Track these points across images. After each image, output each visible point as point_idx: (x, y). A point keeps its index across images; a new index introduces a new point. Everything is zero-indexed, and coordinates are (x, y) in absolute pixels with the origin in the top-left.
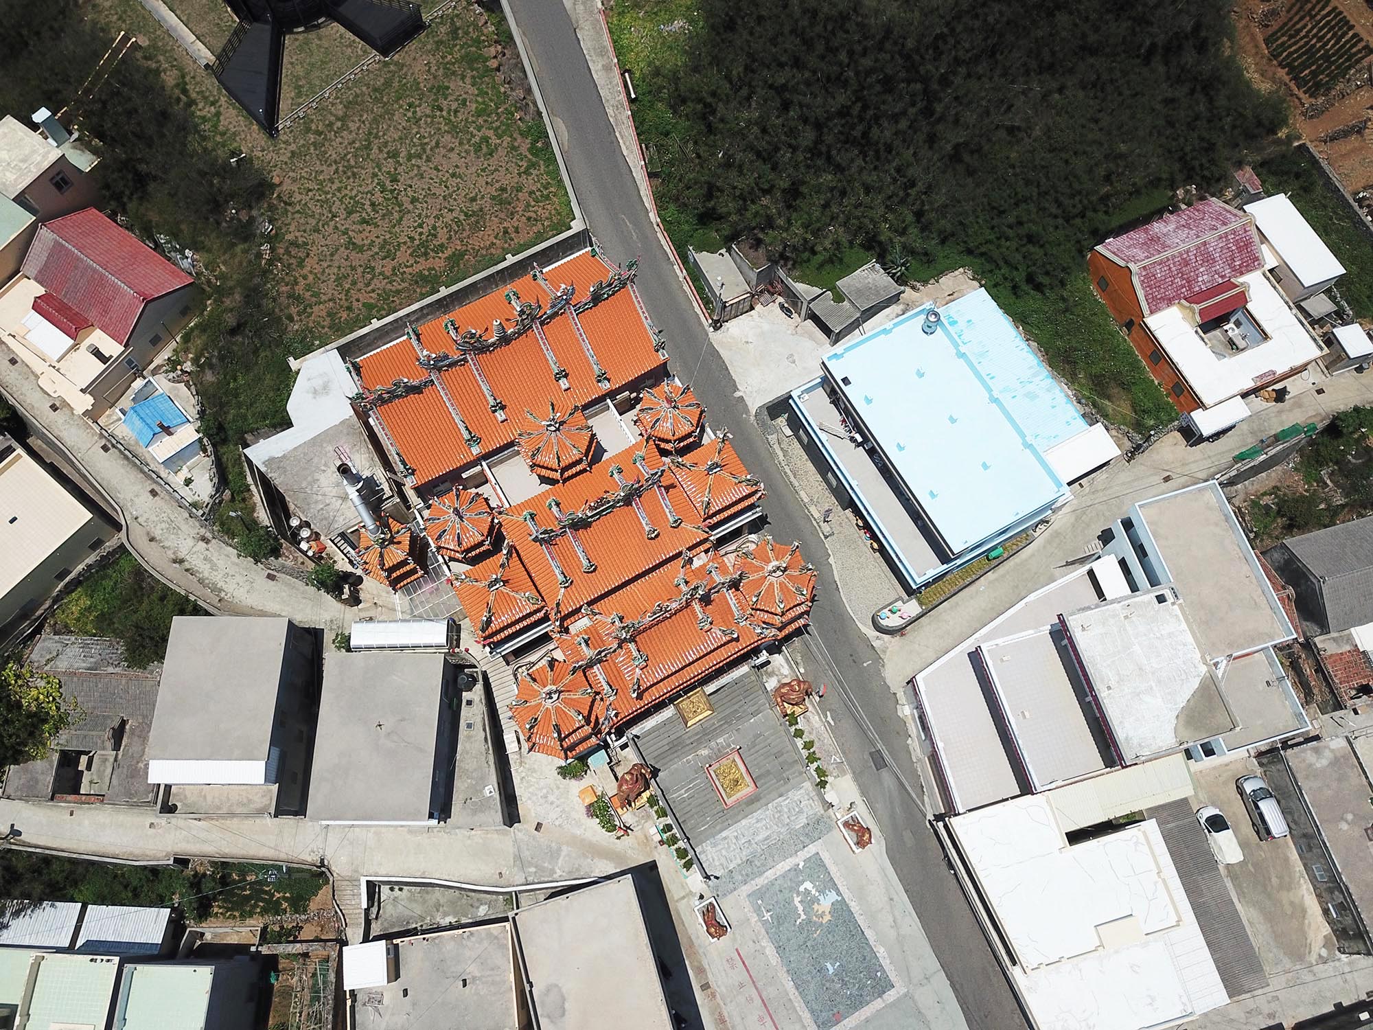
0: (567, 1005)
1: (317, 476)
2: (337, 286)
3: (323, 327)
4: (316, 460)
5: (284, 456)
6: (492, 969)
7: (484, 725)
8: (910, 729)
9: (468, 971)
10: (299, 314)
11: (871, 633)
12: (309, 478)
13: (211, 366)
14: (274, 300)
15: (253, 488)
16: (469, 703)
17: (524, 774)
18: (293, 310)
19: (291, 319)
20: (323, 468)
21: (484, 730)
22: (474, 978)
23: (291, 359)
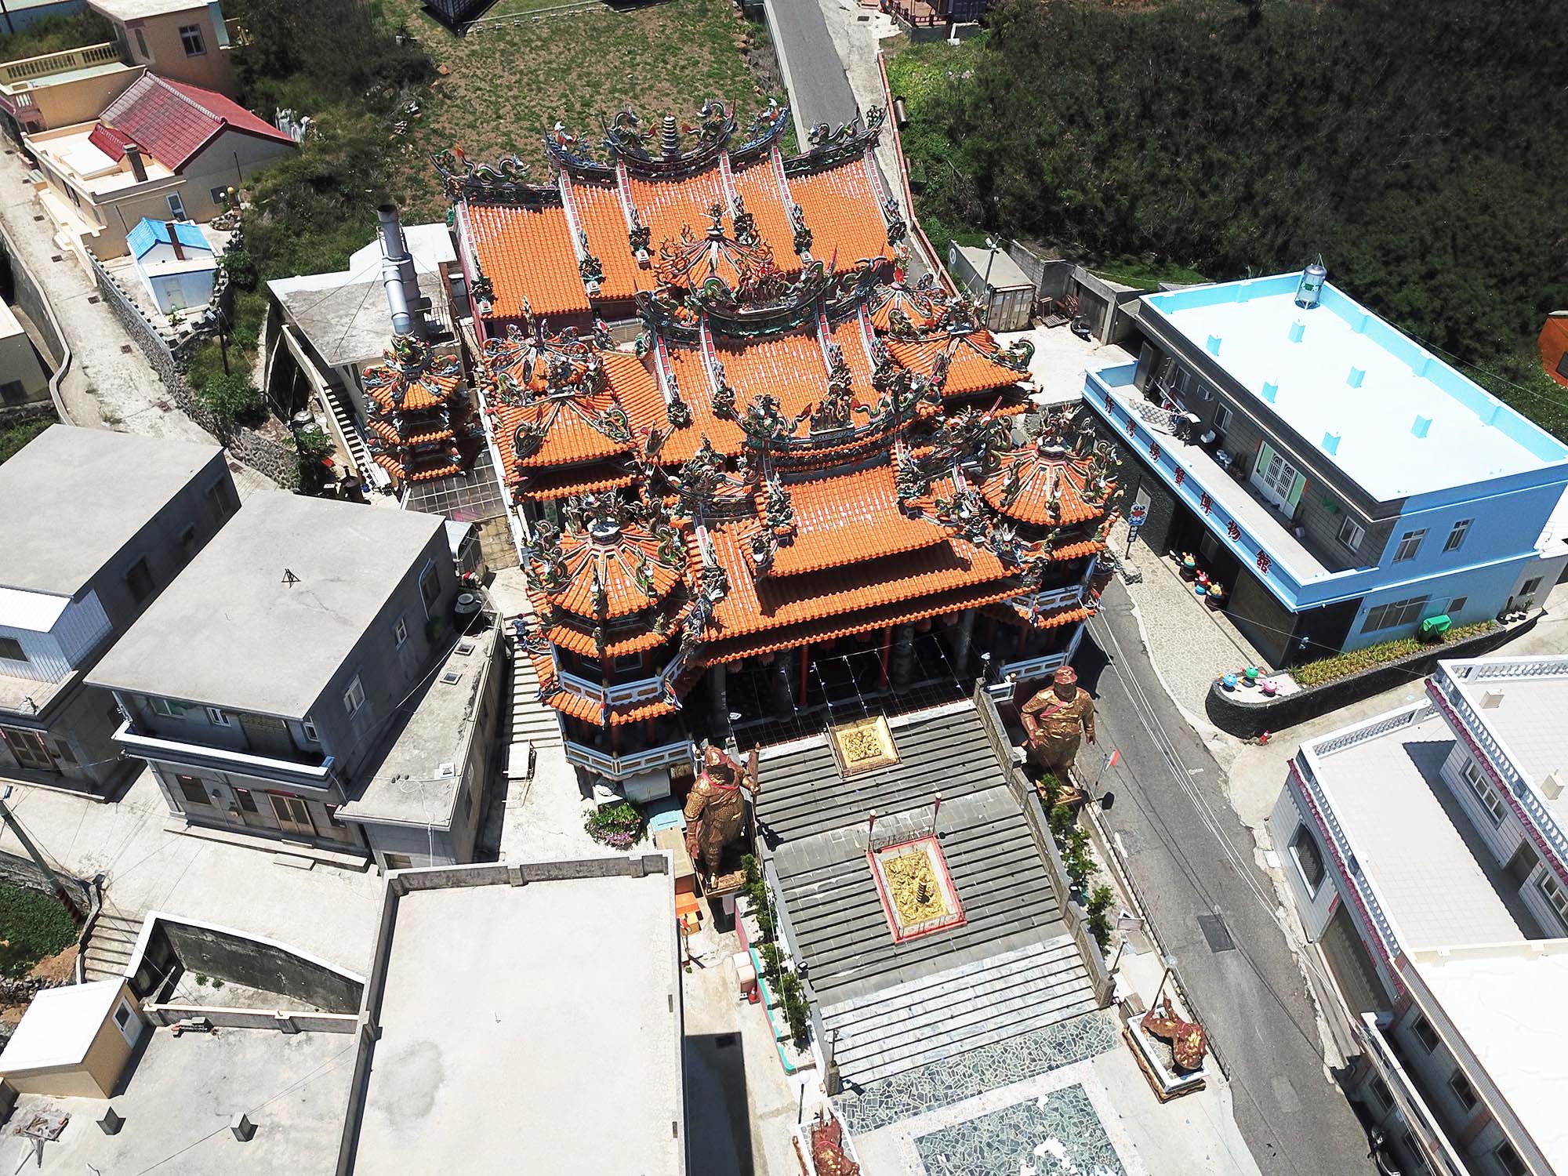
6: (321, 1118)
8: (1279, 889)
11: (1205, 727)
13: (274, 211)
16: (464, 650)
17: (522, 820)
20: (367, 306)
21: (475, 688)
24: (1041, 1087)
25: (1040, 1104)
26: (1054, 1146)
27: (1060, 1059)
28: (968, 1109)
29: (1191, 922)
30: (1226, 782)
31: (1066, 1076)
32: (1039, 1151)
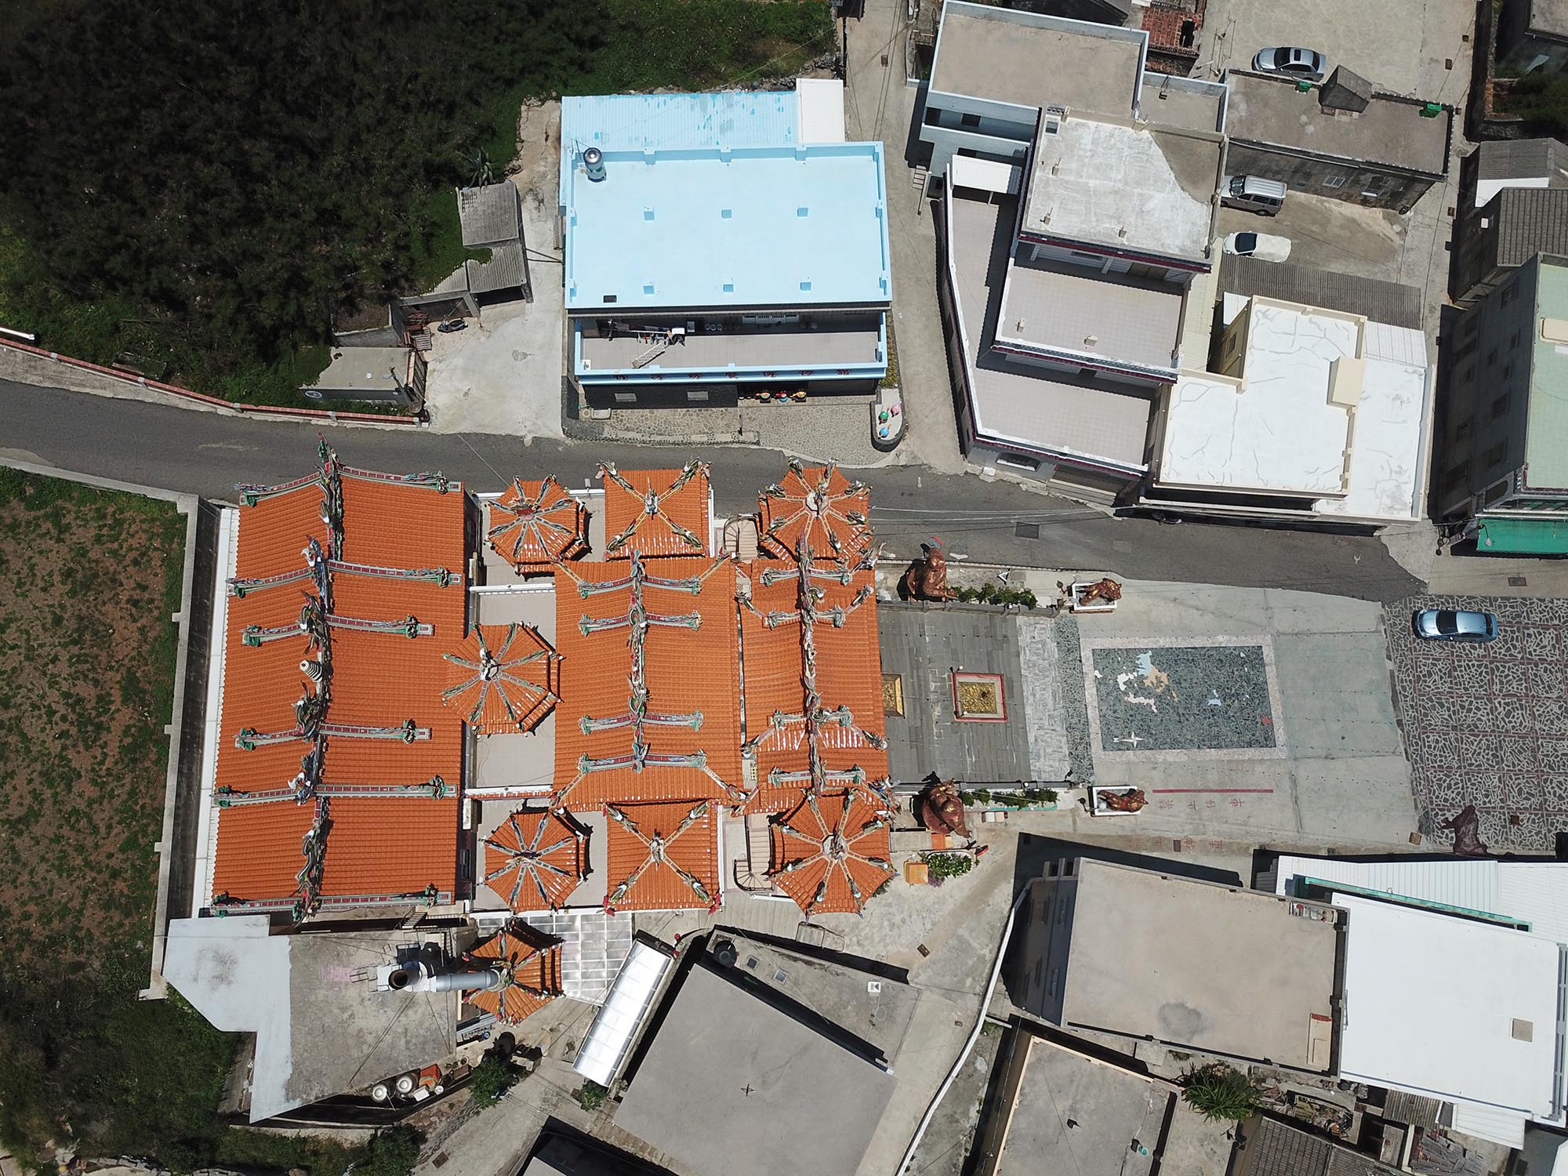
0: (1190, 1005)
1: (353, 1029)
2: (69, 876)
3: (121, 925)
4: (327, 1021)
5: (295, 1065)
6: (1072, 1082)
7: (789, 957)
8: (1010, 479)
9: (1060, 1113)
10: (78, 951)
11: (888, 459)
12: (350, 1042)
13: (86, 1118)
14: (35, 978)
15: (304, 1133)
16: (752, 963)
17: (855, 939)
18: (68, 957)
19: (78, 967)
20: (346, 1016)
21: (796, 959)
22: (1072, 1109)
23: (143, 993)
24: (1091, 673)
25: (1099, 676)
26: (1122, 679)
27: (1076, 654)
28: (1093, 714)
29: (1017, 541)
30: (930, 468)
31: (1086, 654)
32: (1123, 688)
